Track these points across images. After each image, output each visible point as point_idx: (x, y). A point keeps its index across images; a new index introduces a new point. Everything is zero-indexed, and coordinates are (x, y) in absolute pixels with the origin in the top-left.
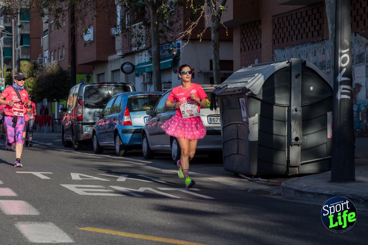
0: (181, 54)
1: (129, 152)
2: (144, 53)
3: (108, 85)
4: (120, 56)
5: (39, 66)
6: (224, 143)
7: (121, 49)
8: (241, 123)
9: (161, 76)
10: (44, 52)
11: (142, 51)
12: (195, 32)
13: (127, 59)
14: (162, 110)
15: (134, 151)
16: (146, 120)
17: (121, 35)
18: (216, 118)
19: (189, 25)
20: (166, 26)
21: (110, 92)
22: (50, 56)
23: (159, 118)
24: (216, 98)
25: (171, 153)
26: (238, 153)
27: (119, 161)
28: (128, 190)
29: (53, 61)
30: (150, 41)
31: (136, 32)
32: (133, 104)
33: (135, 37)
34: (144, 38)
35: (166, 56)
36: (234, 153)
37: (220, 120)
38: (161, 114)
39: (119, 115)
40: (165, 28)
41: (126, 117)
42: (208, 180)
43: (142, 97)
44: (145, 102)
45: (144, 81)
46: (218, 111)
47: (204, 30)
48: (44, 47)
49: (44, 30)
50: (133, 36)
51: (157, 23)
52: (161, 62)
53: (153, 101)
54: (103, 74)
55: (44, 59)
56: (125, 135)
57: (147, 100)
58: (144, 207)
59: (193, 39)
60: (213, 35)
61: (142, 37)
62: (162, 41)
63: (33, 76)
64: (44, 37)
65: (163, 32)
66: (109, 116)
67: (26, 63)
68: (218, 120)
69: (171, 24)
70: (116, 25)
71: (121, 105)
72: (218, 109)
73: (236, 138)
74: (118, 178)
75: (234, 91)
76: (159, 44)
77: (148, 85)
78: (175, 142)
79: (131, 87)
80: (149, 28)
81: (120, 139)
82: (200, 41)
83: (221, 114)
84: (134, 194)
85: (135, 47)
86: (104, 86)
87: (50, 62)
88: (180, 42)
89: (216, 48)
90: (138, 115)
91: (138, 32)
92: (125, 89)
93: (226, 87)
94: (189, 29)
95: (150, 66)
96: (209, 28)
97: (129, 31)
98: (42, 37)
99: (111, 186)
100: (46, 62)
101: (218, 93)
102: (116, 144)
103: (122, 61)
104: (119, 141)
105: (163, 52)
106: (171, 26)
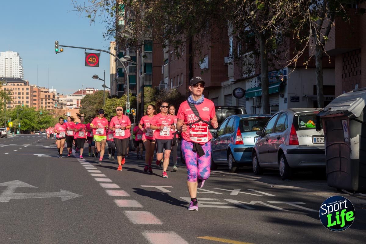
0: (287, 80)
1: (240, 168)
2: (254, 79)
3: (221, 109)
4: (233, 82)
5: (160, 92)
6: (327, 161)
7: (233, 76)
8: (344, 143)
9: (270, 100)
10: (164, 79)
11: (252, 77)
12: (301, 60)
13: (239, 85)
14: (270, 131)
15: (245, 167)
16: (256, 139)
17: (233, 64)
18: (320, 139)
19: (296, 54)
20: (274, 55)
21: (224, 115)
22: (170, 82)
23: (268, 138)
24: (320, 120)
25: (278, 170)
26: (340, 171)
27: (232, 177)
28: (240, 203)
29: (173, 86)
30: (259, 68)
31: (247, 61)
32: (244, 125)
33: (246, 65)
34: (254, 66)
35: (274, 82)
36: (337, 170)
37: (324, 140)
38: (269, 135)
39: (231, 135)
40: (273, 57)
41: (238, 137)
42: (313, 194)
43: (252, 119)
44: (255, 124)
45: (254, 104)
46: (322, 132)
47: (310, 59)
48: (164, 74)
49: (165, 59)
50: (244, 64)
51: (266, 52)
52: (269, 88)
53: (262, 123)
54: (217, 98)
55: (165, 85)
56: (237, 153)
57: (257, 122)
58: (255, 218)
59: (299, 67)
60: (317, 63)
61: (252, 65)
62: (270, 68)
63: (155, 100)
64: (164, 66)
65: (271, 60)
66: (223, 136)
67: (149, 88)
68: (322, 140)
69: (279, 53)
70: (229, 54)
71: (234, 126)
72: (322, 130)
73: (338, 156)
74: (231, 192)
75: (337, 114)
76: (267, 71)
77: (257, 109)
78: (283, 160)
79: (243, 109)
80: (259, 57)
81: (233, 157)
82: (306, 68)
83: (325, 135)
84: (246, 207)
85: (246, 74)
86: (219, 109)
87: (170, 88)
88: (287, 69)
89: (320, 74)
90: (249, 135)
91: (249, 61)
92: (237, 112)
93: (329, 111)
94: (296, 58)
95: (259, 91)
96: (314, 57)
97: (240, 60)
98: (163, 65)
99: (225, 199)
100: (166, 87)
101: (322, 115)
102: (229, 161)
103: (234, 87)
104: (232, 159)
105: (271, 78)
106: (279, 55)
